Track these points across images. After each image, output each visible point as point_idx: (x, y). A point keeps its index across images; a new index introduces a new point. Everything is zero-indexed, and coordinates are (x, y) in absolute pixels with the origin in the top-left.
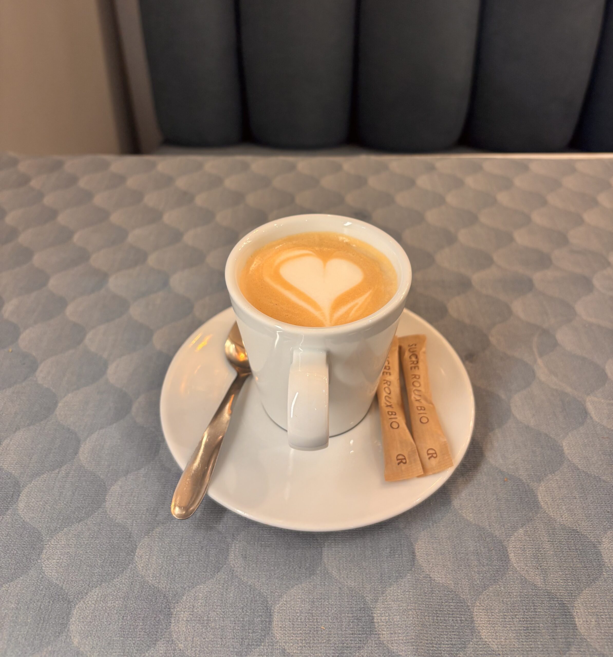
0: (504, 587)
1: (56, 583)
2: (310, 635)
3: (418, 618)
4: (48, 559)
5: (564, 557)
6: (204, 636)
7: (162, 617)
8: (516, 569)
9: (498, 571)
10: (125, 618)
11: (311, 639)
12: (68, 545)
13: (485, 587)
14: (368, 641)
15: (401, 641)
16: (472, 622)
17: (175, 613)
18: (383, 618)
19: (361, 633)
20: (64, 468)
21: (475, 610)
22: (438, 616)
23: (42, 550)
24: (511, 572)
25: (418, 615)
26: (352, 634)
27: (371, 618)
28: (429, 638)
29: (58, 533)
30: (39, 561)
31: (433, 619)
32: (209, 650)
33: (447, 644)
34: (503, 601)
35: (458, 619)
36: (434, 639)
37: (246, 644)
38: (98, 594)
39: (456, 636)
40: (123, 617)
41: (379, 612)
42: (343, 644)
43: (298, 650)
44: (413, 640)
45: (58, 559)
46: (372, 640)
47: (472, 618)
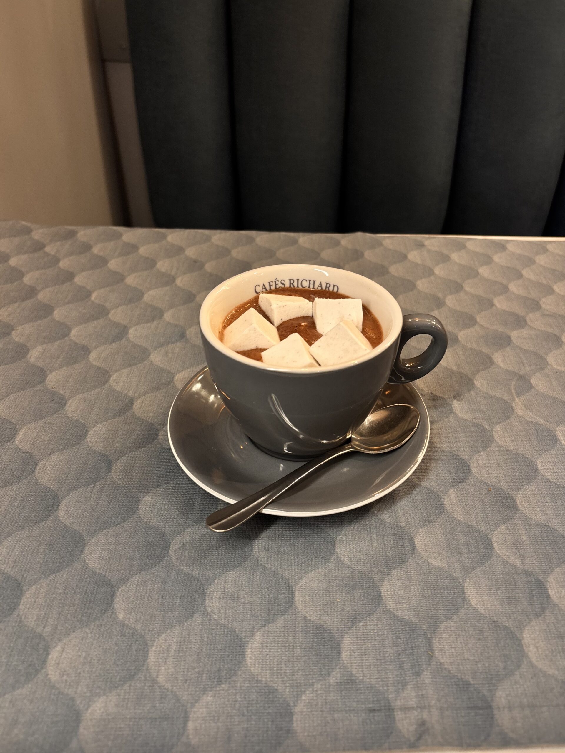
0: (490, 568)
1: (99, 573)
2: (328, 606)
3: (418, 591)
4: (91, 554)
5: (538, 545)
6: (235, 609)
7: (197, 596)
8: (499, 554)
9: (484, 556)
10: (164, 597)
11: (329, 608)
12: (108, 543)
13: (474, 568)
14: (377, 609)
15: (405, 608)
16: (464, 593)
17: (208, 593)
18: (389, 593)
19: (371, 603)
20: (98, 483)
21: (466, 585)
22: (435, 590)
23: (85, 547)
24: (495, 557)
25: (419, 589)
26: (364, 604)
27: (379, 593)
28: (428, 606)
29: (98, 534)
30: (82, 556)
31: (431, 592)
32: (240, 619)
33: (443, 610)
34: (488, 578)
35: (452, 591)
36: (432, 606)
37: (272, 614)
38: (138, 580)
39: (450, 604)
40: (163, 596)
41: (385, 588)
42: (356, 611)
43: (317, 617)
44: (415, 607)
45: (99, 554)
46: (380, 609)
47: (464, 590)
